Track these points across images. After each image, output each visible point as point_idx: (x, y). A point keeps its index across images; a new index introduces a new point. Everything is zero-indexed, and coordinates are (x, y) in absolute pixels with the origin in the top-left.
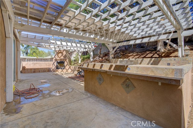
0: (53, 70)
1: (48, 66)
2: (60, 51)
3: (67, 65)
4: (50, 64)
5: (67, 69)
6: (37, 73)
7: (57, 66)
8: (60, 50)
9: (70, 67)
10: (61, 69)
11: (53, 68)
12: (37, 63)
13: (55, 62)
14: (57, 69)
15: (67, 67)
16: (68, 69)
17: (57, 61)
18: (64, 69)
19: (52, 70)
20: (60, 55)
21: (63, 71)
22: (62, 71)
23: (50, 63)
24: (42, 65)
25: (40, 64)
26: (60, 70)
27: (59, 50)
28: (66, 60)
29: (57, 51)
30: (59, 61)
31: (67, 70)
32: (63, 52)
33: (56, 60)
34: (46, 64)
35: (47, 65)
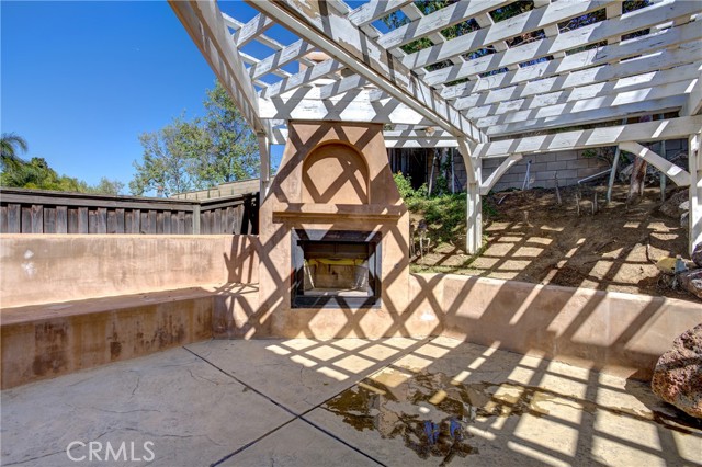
0: (254, 317)
1: (194, 271)
2: (331, 135)
3: (398, 269)
4: (209, 257)
5: (400, 307)
6: (80, 366)
7: (297, 276)
8: (338, 125)
9: (427, 291)
10: (342, 303)
11: (255, 302)
12: (78, 251)
13: (275, 240)
14: (302, 312)
15: (402, 291)
16: (410, 310)
17: (301, 232)
18: (370, 303)
19: (240, 317)
20: (326, 171)
21: (363, 323)
22: (353, 324)
23: (208, 247)
24: (139, 265)
25: (117, 255)
26: (328, 320)
27: (326, 124)
28: (391, 222)
29: (305, 134)
30: (317, 230)
31: (399, 321)
32: (365, 140)
33: (291, 218)
34: (177, 256)
35: (186, 261)
